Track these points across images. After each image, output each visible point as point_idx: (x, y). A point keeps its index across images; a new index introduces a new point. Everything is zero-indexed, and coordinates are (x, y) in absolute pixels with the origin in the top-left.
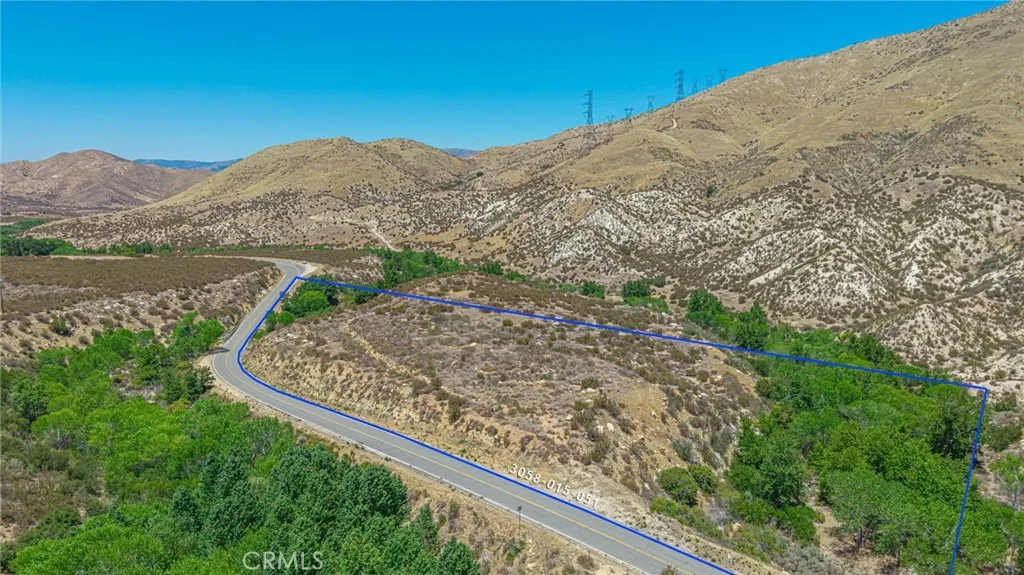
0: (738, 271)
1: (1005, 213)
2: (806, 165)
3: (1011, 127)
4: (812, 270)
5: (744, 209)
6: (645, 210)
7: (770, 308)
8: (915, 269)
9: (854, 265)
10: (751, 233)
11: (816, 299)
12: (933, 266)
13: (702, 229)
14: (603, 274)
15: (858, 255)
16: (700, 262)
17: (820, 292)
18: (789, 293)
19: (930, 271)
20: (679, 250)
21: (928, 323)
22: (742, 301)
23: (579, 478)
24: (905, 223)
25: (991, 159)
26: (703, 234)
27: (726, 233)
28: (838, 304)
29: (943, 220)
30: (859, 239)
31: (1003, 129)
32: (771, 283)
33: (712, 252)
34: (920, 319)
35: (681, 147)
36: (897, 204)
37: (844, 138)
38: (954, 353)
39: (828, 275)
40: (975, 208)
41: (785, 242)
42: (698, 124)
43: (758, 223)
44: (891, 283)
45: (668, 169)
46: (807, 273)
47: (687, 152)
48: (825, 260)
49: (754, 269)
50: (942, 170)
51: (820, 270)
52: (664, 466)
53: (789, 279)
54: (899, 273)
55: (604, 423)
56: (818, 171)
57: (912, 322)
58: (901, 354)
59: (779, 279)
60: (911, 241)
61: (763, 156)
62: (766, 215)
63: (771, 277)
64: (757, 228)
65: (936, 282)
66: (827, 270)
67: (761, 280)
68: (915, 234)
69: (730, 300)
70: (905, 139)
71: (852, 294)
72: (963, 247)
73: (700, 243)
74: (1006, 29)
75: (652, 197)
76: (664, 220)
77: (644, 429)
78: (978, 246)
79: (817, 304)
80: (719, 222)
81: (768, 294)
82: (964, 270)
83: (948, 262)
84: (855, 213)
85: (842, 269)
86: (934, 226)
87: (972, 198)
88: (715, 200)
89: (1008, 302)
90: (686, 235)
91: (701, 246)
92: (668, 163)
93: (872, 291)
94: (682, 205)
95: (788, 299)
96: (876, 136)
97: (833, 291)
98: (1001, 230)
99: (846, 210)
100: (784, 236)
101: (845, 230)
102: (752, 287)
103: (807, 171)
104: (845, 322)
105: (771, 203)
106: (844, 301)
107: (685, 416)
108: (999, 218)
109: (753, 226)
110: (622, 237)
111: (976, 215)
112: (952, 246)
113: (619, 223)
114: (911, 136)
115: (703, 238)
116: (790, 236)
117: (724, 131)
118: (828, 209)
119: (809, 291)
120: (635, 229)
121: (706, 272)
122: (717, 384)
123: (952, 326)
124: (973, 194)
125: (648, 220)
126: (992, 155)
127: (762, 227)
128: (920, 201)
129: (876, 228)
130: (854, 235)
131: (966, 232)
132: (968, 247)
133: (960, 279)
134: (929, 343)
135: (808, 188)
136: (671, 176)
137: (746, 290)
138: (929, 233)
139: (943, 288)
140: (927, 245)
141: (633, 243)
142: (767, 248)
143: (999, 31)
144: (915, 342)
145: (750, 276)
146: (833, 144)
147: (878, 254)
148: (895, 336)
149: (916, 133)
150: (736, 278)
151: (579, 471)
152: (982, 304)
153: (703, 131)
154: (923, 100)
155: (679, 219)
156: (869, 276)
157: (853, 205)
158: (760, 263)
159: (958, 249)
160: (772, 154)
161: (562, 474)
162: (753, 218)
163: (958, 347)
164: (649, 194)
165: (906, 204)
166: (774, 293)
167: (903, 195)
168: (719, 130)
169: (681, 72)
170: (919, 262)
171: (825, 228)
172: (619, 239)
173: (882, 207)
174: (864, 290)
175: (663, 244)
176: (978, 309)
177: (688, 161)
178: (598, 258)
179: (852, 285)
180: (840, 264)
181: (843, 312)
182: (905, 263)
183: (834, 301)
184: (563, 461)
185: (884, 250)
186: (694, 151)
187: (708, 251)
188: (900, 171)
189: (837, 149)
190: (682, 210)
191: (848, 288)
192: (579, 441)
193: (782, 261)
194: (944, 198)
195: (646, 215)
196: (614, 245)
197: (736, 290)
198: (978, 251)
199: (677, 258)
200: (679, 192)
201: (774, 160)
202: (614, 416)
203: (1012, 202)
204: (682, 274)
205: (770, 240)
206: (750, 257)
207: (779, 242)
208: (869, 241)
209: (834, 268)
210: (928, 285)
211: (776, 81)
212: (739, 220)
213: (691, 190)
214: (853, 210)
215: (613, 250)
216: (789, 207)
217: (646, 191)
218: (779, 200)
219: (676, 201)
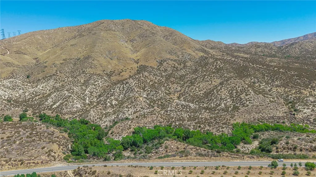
0: (48, 104)
1: (101, 82)
2: (56, 69)
3: (99, 59)
4: (67, 103)
5: (43, 84)
6: (10, 85)
7: (60, 114)
8: (88, 99)
9: (76, 101)
10: (46, 91)
11: (70, 110)
12: (90, 97)
13: (32, 91)
14: (6, 111)
15: (76, 98)
16: (36, 102)
17: (70, 108)
18: (64, 109)
19: (90, 98)
20: (27, 99)
21: (93, 113)
22: (52, 113)
23: (55, 163)
24: (83, 86)
25: (97, 67)
26: (33, 93)
27: (40, 91)
28: (75, 110)
29: (90, 86)
30: (75, 92)
31: (98, 59)
32: (58, 107)
33: (37, 98)
34: (91, 113)
35: (14, 61)
36: (80, 81)
37: (64, 60)
38: (98, 118)
39: (71, 104)
40: (96, 81)
41: (58, 95)
42: (17, 52)
43: (48, 88)
44: (84, 103)
45: (12, 70)
46: (66, 104)
47: (16, 63)
48: (70, 100)
49: (52, 103)
50: (87, 70)
51: (69, 103)
52: (63, 157)
53: (62, 106)
54: (85, 100)
55: (52, 154)
56: (59, 71)
57: (90, 114)
58: (90, 120)
59: (59, 106)
60: (85, 92)
61: (42, 65)
62: (49, 85)
63: (57, 105)
64: (48, 89)
65: (92, 101)
66: (70, 103)
67: (55, 106)
68: (86, 90)
69: (49, 113)
70: (78, 60)
71: (77, 107)
72: (95, 92)
73: (33, 95)
74: (94, 32)
75: (11, 81)
76: (18, 89)
77: (57, 152)
78: (98, 91)
79: (70, 111)
80: (37, 89)
81: (58, 110)
82: (96, 97)
83: (93, 96)
84: (73, 86)
85: (74, 102)
86: (89, 88)
87: (95, 79)
88: (31, 79)
89: (104, 105)
90: (28, 94)
91: (33, 96)
92: (12, 68)
93: (81, 106)
94: (22, 83)
95: (64, 111)
96: (71, 59)
97: (73, 108)
98: (101, 86)
99: (70, 85)
100: (58, 93)
101: (71, 90)
102: (53, 108)
103: (56, 71)
104: (77, 114)
105: (50, 82)
106: (76, 109)
107: (62, 147)
108: (100, 83)
109: (46, 89)
110: (6, 96)
111: (96, 83)
112: (93, 92)
113: (3, 92)
114: (79, 59)
115: (33, 94)
116: (59, 93)
117: (26, 54)
118: (66, 85)
119: (68, 108)
120: (9, 93)
121: (39, 105)
122: (61, 138)
123: (97, 113)
124: (95, 78)
125: (12, 89)
126: (97, 66)
127: (49, 89)
128: (85, 81)
129: (78, 89)
130: (74, 92)
131: (95, 88)
132: (96, 92)
133: (96, 99)
134: (94, 117)
135: (58, 76)
136: (14, 73)
137: (52, 109)
138: (88, 89)
139: (93, 102)
140: (89, 92)
141: (10, 98)
142: (54, 97)
143: (93, 32)
144: (91, 117)
145: (52, 105)
146: (62, 62)
147: (80, 96)
148: (87, 117)
149: (80, 59)
150: (48, 106)
151: (54, 162)
152: (100, 106)
153: (20, 55)
154: (80, 49)
155: (23, 88)
156: (80, 103)
157: (72, 83)
158: (54, 101)
159: (94, 92)
160: (45, 65)
161: (52, 164)
162: (46, 87)
163: (98, 117)
164: (10, 80)
165: (82, 81)
166: (60, 110)
167: (81, 79)
168: (24, 54)
169: (3, 30)
170: (88, 97)
171: (67, 91)
172: (5, 97)
173: (78, 83)
174: (79, 106)
175: (21, 97)
176: (100, 108)
177: (18, 66)
178: (2, 106)
179: (77, 105)
180: (73, 101)
181: (76, 112)
182: (85, 97)
183: (74, 110)
184: (51, 162)
185: (80, 94)
186: (18, 62)
187: (36, 97)
188: (79, 70)
189: (63, 63)
190: (23, 85)
191: (76, 106)
192: (51, 158)
193: (59, 100)
194: (90, 80)
195: (11, 87)
196: (5, 100)
197: (50, 110)
198: (98, 92)
199: (28, 101)
200: (19, 78)
201: (46, 67)
202: (52, 152)
203: (102, 80)
204: (31, 106)
205: (54, 95)
206: (51, 100)
207: (57, 95)
208: (77, 93)
209: (72, 102)
210: (91, 102)
211: (39, 37)
212: (42, 87)
213: (22, 77)
214: (72, 85)
215: (6, 102)
216: (55, 83)
217: (8, 79)
218: (52, 81)
219: (20, 82)
